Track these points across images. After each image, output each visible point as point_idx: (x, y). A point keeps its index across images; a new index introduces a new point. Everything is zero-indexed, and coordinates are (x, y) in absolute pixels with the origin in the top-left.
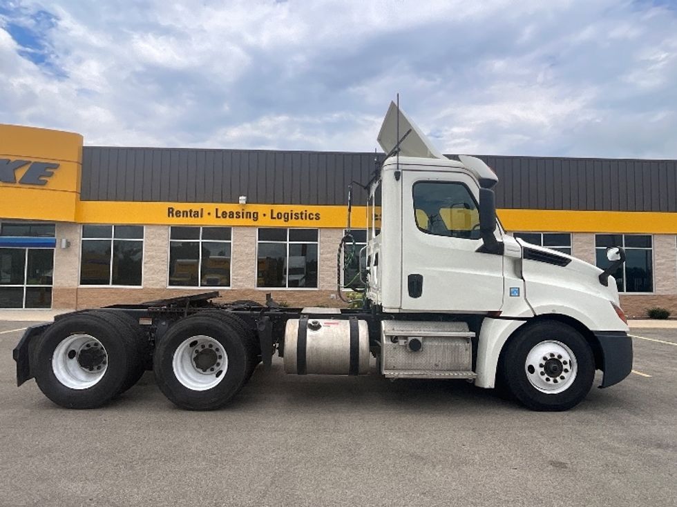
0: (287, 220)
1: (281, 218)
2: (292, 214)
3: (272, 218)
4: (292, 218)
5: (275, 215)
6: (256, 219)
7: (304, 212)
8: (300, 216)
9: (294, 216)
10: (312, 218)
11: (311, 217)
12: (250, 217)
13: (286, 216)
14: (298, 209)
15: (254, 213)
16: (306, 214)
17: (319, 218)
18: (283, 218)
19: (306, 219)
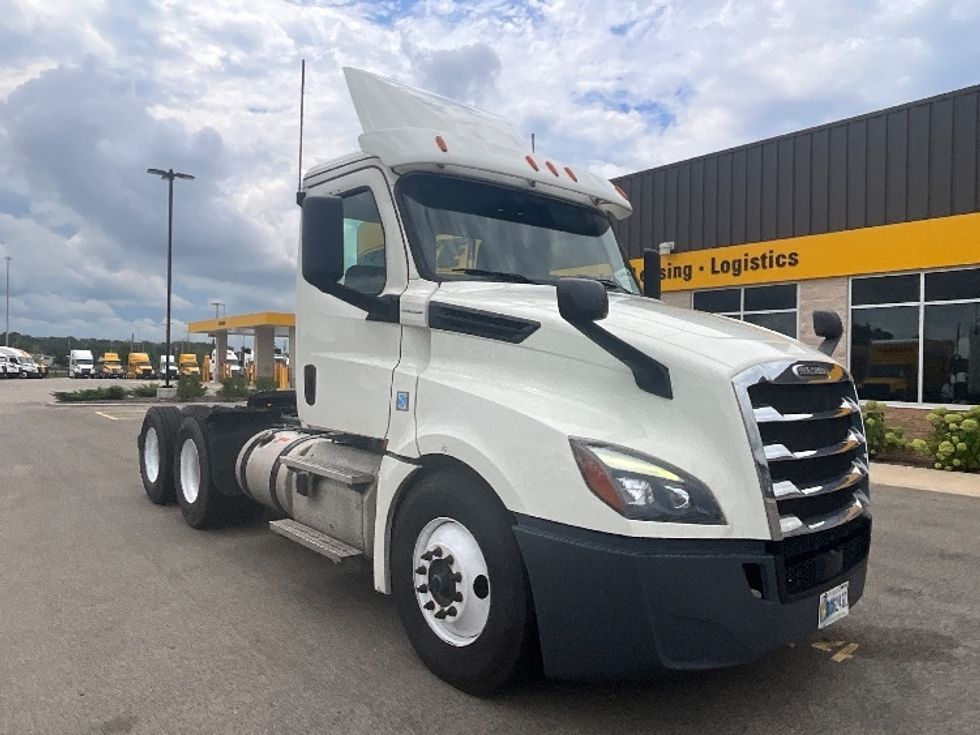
0: (737, 273)
1: (727, 271)
2: (746, 260)
3: (714, 272)
4: (746, 269)
5: (718, 267)
6: (689, 277)
7: (768, 255)
8: (760, 263)
9: (750, 264)
10: (784, 263)
11: (782, 261)
12: (680, 276)
13: (737, 266)
14: (756, 249)
15: (686, 267)
16: (771, 258)
17: (796, 261)
18: (731, 270)
19: (771, 266)
